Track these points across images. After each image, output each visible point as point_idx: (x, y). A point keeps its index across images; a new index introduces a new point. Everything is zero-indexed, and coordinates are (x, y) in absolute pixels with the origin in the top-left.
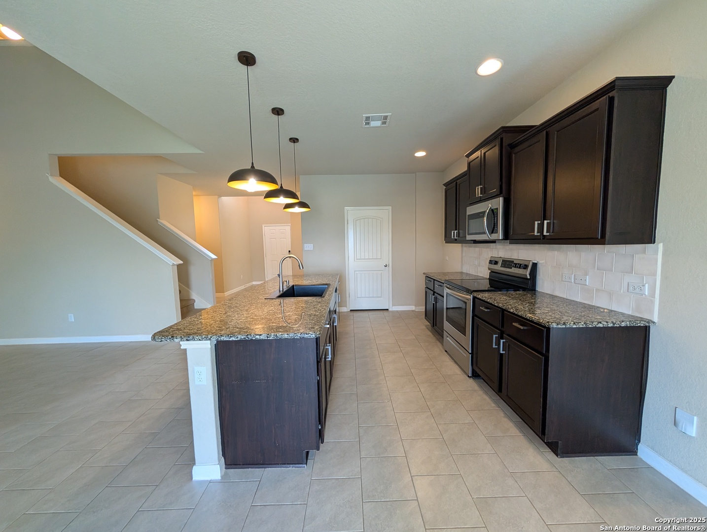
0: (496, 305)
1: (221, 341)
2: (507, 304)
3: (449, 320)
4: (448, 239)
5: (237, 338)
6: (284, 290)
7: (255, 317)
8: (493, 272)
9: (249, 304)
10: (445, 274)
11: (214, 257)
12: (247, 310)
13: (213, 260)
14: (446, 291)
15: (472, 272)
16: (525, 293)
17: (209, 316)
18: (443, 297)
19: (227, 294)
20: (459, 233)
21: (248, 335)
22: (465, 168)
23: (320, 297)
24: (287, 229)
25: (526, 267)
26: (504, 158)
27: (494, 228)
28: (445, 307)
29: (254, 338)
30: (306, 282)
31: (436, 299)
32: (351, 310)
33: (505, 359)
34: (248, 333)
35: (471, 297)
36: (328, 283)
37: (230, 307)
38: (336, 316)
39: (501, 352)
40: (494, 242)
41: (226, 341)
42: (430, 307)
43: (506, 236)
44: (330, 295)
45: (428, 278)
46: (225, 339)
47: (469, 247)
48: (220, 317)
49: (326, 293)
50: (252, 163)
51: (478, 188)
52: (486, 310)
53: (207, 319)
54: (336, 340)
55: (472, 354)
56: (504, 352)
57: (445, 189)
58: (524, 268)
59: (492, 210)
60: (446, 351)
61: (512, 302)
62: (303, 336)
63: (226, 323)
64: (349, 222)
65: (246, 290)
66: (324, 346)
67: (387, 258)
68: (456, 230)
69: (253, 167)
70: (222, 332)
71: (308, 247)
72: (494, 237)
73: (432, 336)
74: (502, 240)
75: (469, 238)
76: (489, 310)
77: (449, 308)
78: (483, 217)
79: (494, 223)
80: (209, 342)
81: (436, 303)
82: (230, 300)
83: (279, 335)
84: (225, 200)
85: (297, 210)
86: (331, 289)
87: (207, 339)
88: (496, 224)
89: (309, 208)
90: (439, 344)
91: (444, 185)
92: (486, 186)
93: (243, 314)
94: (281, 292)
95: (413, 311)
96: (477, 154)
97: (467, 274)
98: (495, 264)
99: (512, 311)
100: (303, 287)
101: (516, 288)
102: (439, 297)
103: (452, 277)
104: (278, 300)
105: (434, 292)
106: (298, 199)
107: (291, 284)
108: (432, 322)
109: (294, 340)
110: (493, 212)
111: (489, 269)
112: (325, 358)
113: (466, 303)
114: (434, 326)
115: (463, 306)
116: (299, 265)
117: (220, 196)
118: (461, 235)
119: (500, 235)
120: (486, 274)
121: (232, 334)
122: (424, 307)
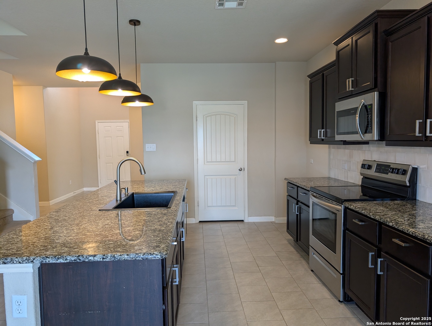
0: (372, 217)
1: (46, 264)
2: (385, 216)
3: (316, 234)
4: (313, 139)
5: (66, 259)
6: (123, 199)
7: (88, 234)
8: (366, 178)
9: (80, 217)
10: (310, 180)
11: (37, 158)
12: (77, 225)
13: (36, 162)
14: (312, 200)
15: (342, 177)
16: (404, 203)
17: (32, 232)
18: (309, 207)
19: (52, 202)
20: (326, 132)
21: (79, 256)
22: (333, 58)
23: (165, 208)
24: (125, 126)
25: (404, 172)
26: (379, 46)
27: (367, 127)
28: (311, 218)
29: (87, 260)
30: (147, 189)
31: (300, 209)
32: (200, 222)
33: (383, 282)
34: (79, 254)
35: (341, 208)
36: (174, 190)
37: (57, 221)
38: (184, 230)
39: (379, 273)
40: (366, 143)
41: (52, 263)
42: (293, 218)
43: (382, 137)
44: (177, 205)
45: (291, 184)
46: (51, 262)
47: (338, 148)
48: (44, 234)
49: (172, 203)
50: (86, 49)
51: (349, 81)
52: (360, 223)
53: (29, 235)
54: (183, 259)
55: (343, 274)
56: (382, 273)
57: (310, 81)
58: (403, 174)
59: (366, 106)
60: (312, 271)
61: (390, 214)
62: (146, 256)
63: (52, 242)
64: (198, 119)
65: (76, 198)
66: (171, 268)
67: (242, 161)
68: (323, 129)
69: (86, 53)
70: (48, 253)
71: (150, 147)
72: (367, 137)
73: (296, 252)
74: (376, 141)
75: (338, 138)
76: (363, 223)
77: (316, 219)
78: (355, 113)
79: (368, 122)
80: (31, 265)
81: (300, 213)
82: (57, 212)
83: (117, 255)
84: (52, 91)
85: (138, 104)
86: (178, 198)
87: (28, 261)
88: (369, 123)
89: (152, 102)
90: (304, 262)
91: (309, 76)
92: (357, 79)
93: (73, 230)
94: (119, 202)
95: (272, 222)
96: (348, 41)
97: (336, 180)
98: (368, 169)
99: (391, 224)
100: (145, 195)
101: (393, 197)
102: (303, 207)
103: (318, 184)
104: (115, 212)
105: (298, 202)
106: (139, 91)
107: (130, 192)
108: (295, 237)
109: (135, 262)
110: (367, 109)
111: (361, 174)
112: (172, 282)
113: (335, 214)
114: (297, 241)
115: (332, 217)
116: (141, 170)
117: (45, 86)
118: (329, 135)
119: (375, 134)
120: (358, 180)
121: (60, 255)
122: (286, 218)
